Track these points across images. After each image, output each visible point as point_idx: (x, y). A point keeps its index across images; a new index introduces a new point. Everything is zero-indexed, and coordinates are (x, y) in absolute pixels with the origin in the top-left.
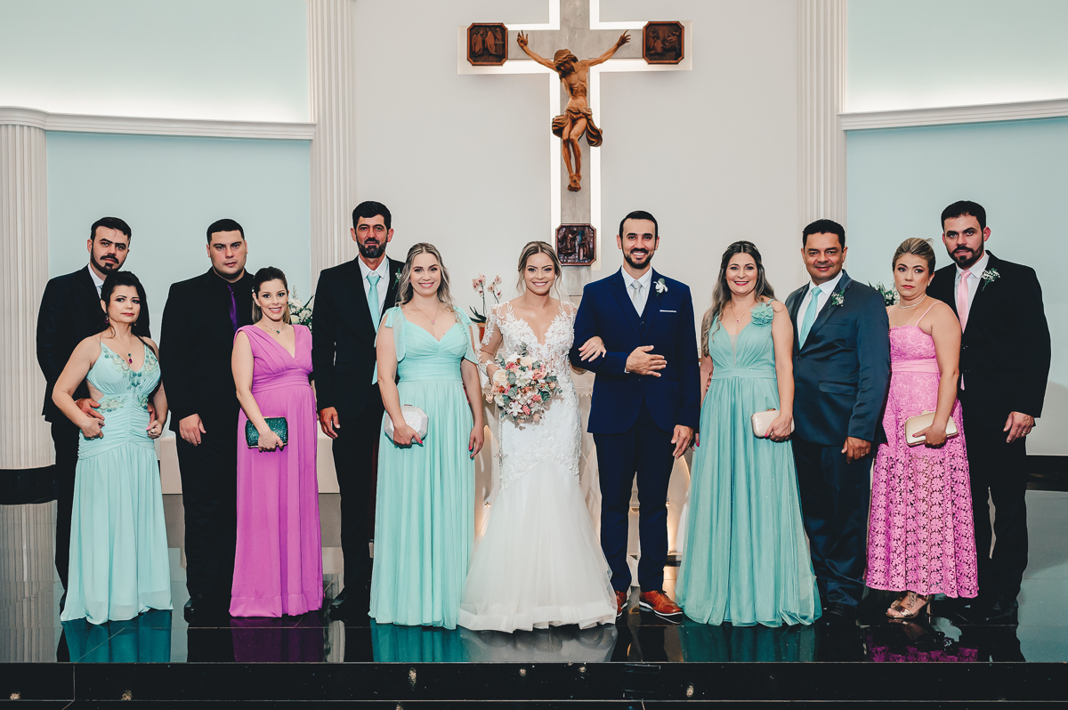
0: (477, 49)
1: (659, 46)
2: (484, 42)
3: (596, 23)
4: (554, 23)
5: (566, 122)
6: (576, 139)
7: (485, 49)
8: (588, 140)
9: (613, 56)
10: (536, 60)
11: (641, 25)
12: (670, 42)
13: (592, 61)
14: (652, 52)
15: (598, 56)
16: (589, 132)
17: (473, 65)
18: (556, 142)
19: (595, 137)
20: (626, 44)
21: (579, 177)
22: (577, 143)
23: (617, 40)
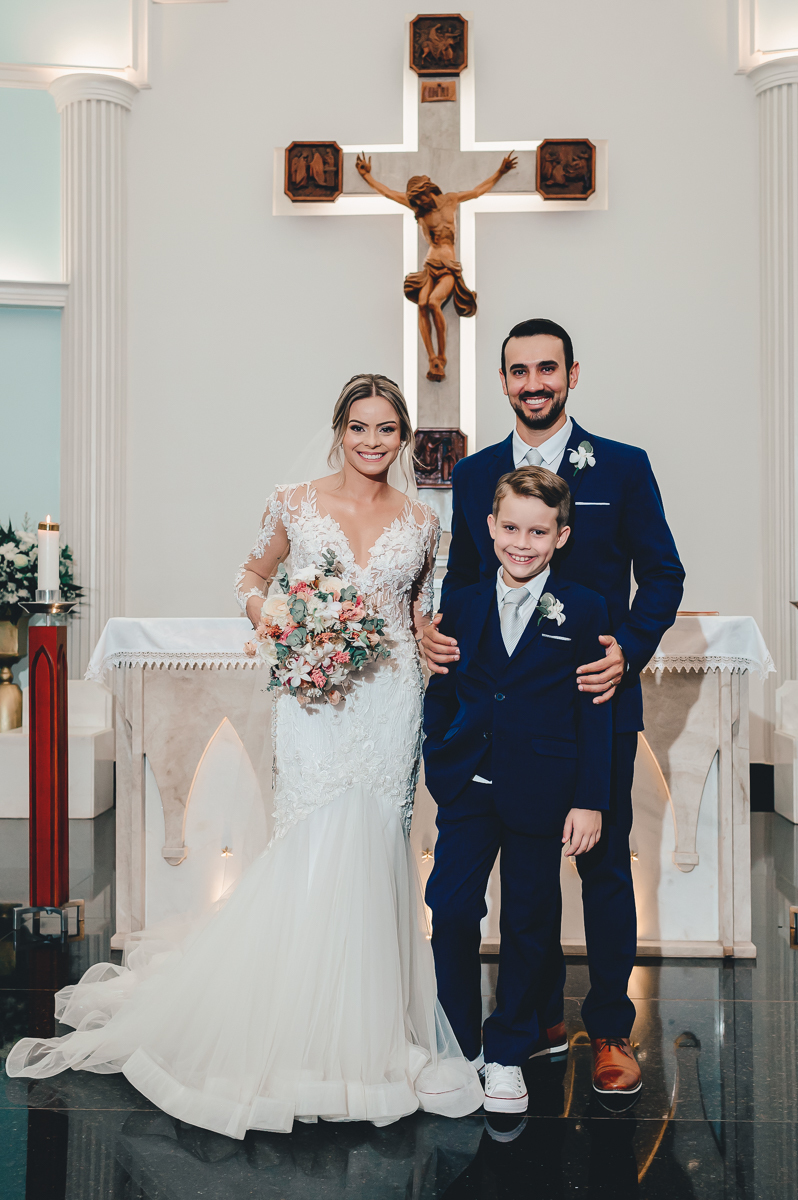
0: (299, 179)
1: (559, 173)
2: (308, 168)
3: (469, 142)
4: (410, 143)
5: (425, 280)
6: (438, 305)
7: (310, 178)
8: (457, 307)
9: (494, 189)
10: (382, 192)
11: (533, 145)
12: (575, 168)
13: (460, 195)
14: (550, 183)
15: (469, 188)
16: (457, 296)
17: (294, 201)
18: (411, 310)
19: (465, 302)
20: (512, 172)
21: (444, 361)
22: (439, 310)
23: (498, 165)
